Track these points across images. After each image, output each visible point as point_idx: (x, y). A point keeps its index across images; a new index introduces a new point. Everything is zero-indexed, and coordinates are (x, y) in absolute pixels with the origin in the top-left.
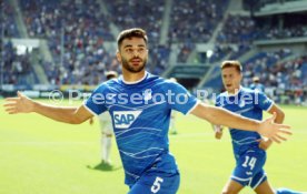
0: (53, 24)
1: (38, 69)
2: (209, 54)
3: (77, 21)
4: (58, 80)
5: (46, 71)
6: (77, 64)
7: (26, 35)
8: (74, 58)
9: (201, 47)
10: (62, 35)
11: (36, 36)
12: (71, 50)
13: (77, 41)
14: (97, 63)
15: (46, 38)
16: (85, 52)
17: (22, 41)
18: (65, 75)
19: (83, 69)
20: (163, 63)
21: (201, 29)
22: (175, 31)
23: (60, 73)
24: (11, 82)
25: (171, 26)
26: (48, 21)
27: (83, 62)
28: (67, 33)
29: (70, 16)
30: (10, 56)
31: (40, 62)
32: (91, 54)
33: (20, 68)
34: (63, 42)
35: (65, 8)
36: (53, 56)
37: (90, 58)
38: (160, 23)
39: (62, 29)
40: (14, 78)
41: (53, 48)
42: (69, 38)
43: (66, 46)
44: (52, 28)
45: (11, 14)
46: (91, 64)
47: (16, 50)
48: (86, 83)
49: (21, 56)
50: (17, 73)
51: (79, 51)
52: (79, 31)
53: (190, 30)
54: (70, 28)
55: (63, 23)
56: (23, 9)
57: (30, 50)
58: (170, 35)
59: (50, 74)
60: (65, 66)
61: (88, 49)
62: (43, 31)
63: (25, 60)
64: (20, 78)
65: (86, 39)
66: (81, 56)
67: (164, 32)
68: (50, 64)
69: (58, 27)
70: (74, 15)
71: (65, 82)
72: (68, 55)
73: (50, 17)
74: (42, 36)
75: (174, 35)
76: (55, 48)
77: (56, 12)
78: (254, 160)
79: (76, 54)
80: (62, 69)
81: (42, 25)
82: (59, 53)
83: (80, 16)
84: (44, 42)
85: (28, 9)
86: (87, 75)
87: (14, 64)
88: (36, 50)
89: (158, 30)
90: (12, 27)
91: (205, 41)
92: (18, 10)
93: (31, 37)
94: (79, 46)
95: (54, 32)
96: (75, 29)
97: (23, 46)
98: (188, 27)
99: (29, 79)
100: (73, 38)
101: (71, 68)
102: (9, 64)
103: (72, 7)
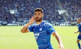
1: (65, 18)
3: (75, 5)
4: (70, 21)
5: (67, 19)
7: (61, 9)
8: (74, 15)
10: (71, 9)
11: (64, 9)
12: (74, 13)
13: (75, 10)
16: (77, 13)
17: (60, 11)
18: (72, 20)
23: (71, 19)
24: (58, 22)
26: (67, 5)
27: (77, 16)
28: (72, 8)
29: (73, 4)
30: (57, 15)
31: (65, 16)
32: (79, 14)
33: (60, 18)
34: (71, 11)
35: (72, 2)
37: (79, 15)
39: (71, 7)
40: (58, 20)
42: (73, 9)
43: (72, 12)
44: (68, 7)
45: (57, 4)
47: (59, 13)
49: (60, 15)
50: (59, 19)
51: (76, 13)
52: (76, 8)
54: (73, 7)
55: (72, 6)
56: (61, 2)
57: (63, 13)
59: (68, 19)
60: (72, 17)
61: (78, 12)
62: (66, 8)
63: (61, 16)
64: (60, 21)
65: (78, 10)
66: (76, 14)
68: (68, 17)
69: (70, 7)
71: (72, 21)
72: (73, 14)
73: (68, 4)
76: (69, 12)
77: (70, 3)
79: (75, 14)
80: (71, 18)
82: (70, 13)
83: (76, 4)
84: (66, 11)
85: (62, 2)
87: (58, 17)
90: (58, 7)
92: (59, 2)
93: (63, 10)
94: (76, 12)
95: (69, 8)
96: (75, 7)
97: (61, 12)
100: (74, 9)
101: (74, 18)
103: (74, 1)
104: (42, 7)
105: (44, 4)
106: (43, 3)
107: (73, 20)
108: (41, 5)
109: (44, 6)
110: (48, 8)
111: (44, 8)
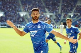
1: (26, 20)
2: (72, 16)
5: (28, 21)
7: (23, 11)
9: (70, 14)
11: (26, 11)
14: (42, 18)
15: (28, 12)
17: (22, 13)
20: (59, 18)
21: (70, 9)
22: (63, 10)
24: (19, 24)
25: (61, 9)
26: (29, 8)
29: (35, 6)
30: (19, 17)
31: (27, 18)
33: (21, 20)
35: (33, 4)
38: (59, 8)
40: (20, 23)
44: (30, 9)
45: (19, 6)
47: (20, 15)
49: (22, 17)
50: (21, 21)
53: (67, 10)
56: (22, 5)
57: (24, 15)
58: (61, 11)
62: (28, 10)
64: (22, 23)
67: (60, 10)
68: (29, 19)
73: (29, 6)
74: (27, 11)
75: (62, 11)
77: (31, 5)
78: (76, 46)
81: (27, 9)
84: (28, 13)
85: (24, 4)
87: (20, 19)
88: (26, 15)
89: (58, 10)
90: (19, 9)
91: (71, 13)
92: (21, 5)
93: (24, 12)
97: (22, 14)
98: (66, 9)
99: (24, 23)
102: (18, 19)
105: (6, 6)
106: (5, 5)
108: (2, 7)
109: (5, 7)
110: (9, 10)
111: (6, 10)
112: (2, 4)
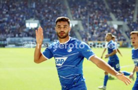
0: (84, 13)
1: (77, 34)
3: (95, 12)
4: (86, 39)
5: (81, 35)
6: (95, 31)
7: (72, 19)
8: (94, 29)
10: (88, 19)
11: (76, 19)
12: (92, 25)
13: (95, 21)
14: (104, 31)
15: (81, 20)
16: (98, 26)
18: (90, 37)
19: (98, 34)
23: (87, 36)
26: (81, 12)
27: (98, 31)
28: (90, 18)
29: (91, 10)
31: (78, 31)
32: (101, 27)
34: (88, 21)
36: (84, 28)
37: (101, 29)
38: (133, 12)
39: (88, 16)
41: (84, 25)
43: (90, 23)
44: (84, 15)
45: (65, 9)
46: (101, 31)
48: (99, 40)
51: (96, 25)
52: (96, 17)
54: (92, 15)
55: (89, 14)
56: (70, 7)
57: (74, 25)
59: (83, 36)
61: (100, 24)
62: (80, 17)
65: (99, 20)
66: (97, 28)
68: (83, 32)
69: (86, 15)
70: (93, 9)
71: (90, 40)
72: (91, 28)
73: (82, 10)
74: (79, 19)
77: (85, 8)
79: (95, 27)
80: (88, 34)
81: (79, 14)
82: (86, 26)
83: (96, 9)
84: (80, 22)
85: (73, 7)
86: (100, 36)
88: (76, 26)
89: (133, 15)
90: (65, 15)
92: (68, 7)
93: (74, 20)
94: (96, 23)
95: (84, 17)
96: (94, 16)
100: (93, 20)
101: (92, 33)
103: (92, 5)
104: (38, 14)
105: (42, 10)
106: (41, 8)
107: (92, 37)
108: (36, 11)
109: (41, 12)
110: (49, 16)
111: (42, 16)
112: (36, 7)
